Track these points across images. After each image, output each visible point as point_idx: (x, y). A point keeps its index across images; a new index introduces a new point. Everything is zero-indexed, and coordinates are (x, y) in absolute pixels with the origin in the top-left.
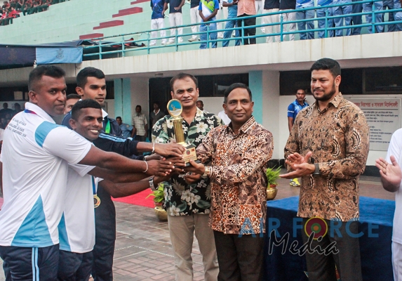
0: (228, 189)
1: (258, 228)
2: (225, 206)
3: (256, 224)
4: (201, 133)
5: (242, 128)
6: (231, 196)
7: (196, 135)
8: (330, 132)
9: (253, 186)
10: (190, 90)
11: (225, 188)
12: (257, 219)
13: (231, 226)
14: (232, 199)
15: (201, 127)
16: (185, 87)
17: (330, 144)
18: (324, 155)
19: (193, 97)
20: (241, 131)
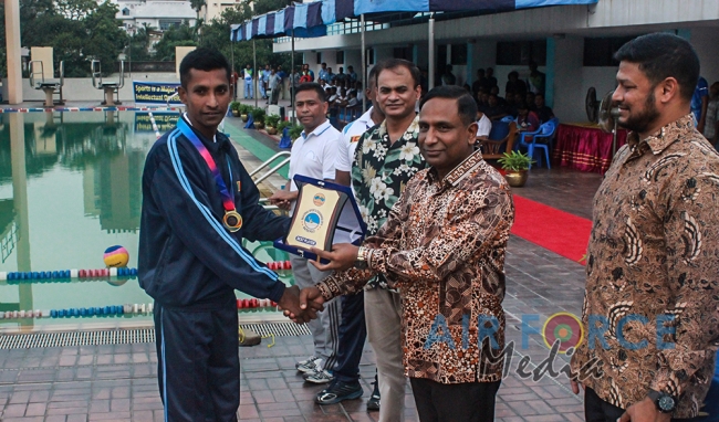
0: (416, 291)
1: (470, 371)
2: (410, 324)
3: (465, 364)
4: (404, 161)
5: (449, 177)
6: (421, 305)
7: (397, 164)
8: (624, 207)
9: (462, 290)
10: (400, 90)
11: (412, 289)
12: (467, 355)
13: (419, 362)
14: (422, 312)
15: (408, 151)
16: (393, 84)
17: (619, 236)
18: (607, 256)
19: (405, 101)
20: (447, 181)
